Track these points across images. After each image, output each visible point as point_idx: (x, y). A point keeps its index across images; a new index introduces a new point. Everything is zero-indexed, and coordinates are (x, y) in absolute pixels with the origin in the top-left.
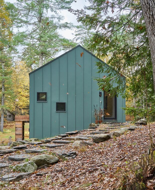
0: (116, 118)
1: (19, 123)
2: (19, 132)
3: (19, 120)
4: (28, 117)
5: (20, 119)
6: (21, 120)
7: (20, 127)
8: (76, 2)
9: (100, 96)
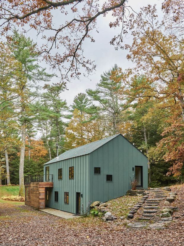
0: (142, 186)
1: (42, 189)
2: (42, 197)
3: (42, 187)
4: (50, 184)
5: (43, 185)
6: (44, 187)
7: (43, 193)
8: (57, 76)
9: (133, 170)
